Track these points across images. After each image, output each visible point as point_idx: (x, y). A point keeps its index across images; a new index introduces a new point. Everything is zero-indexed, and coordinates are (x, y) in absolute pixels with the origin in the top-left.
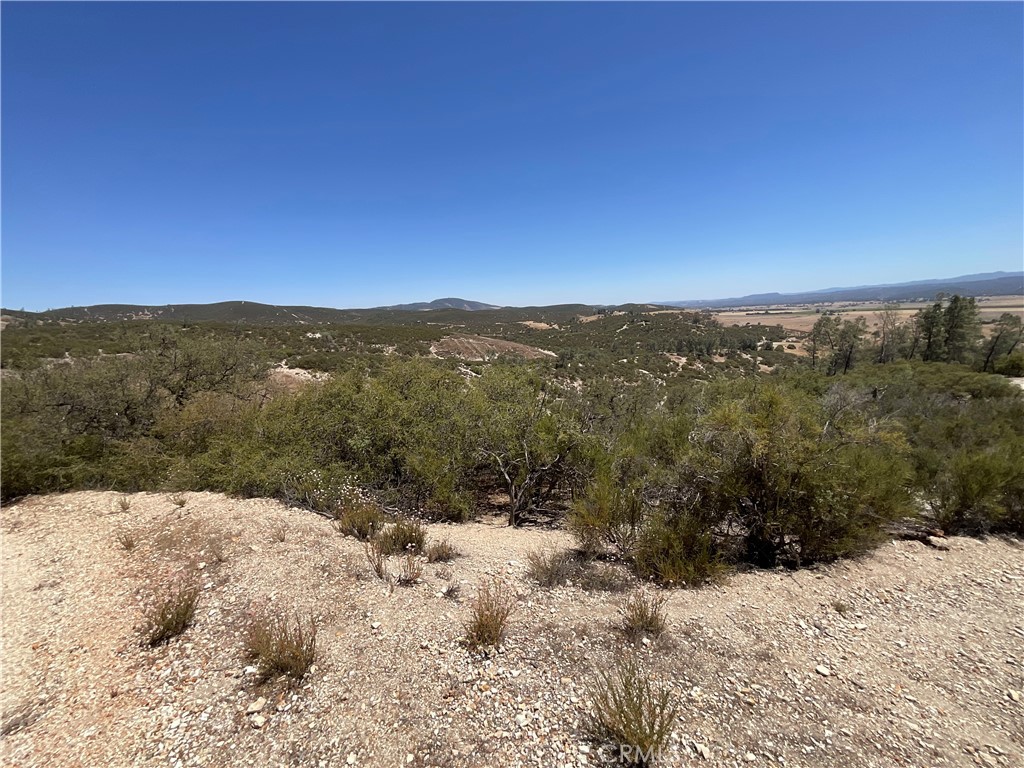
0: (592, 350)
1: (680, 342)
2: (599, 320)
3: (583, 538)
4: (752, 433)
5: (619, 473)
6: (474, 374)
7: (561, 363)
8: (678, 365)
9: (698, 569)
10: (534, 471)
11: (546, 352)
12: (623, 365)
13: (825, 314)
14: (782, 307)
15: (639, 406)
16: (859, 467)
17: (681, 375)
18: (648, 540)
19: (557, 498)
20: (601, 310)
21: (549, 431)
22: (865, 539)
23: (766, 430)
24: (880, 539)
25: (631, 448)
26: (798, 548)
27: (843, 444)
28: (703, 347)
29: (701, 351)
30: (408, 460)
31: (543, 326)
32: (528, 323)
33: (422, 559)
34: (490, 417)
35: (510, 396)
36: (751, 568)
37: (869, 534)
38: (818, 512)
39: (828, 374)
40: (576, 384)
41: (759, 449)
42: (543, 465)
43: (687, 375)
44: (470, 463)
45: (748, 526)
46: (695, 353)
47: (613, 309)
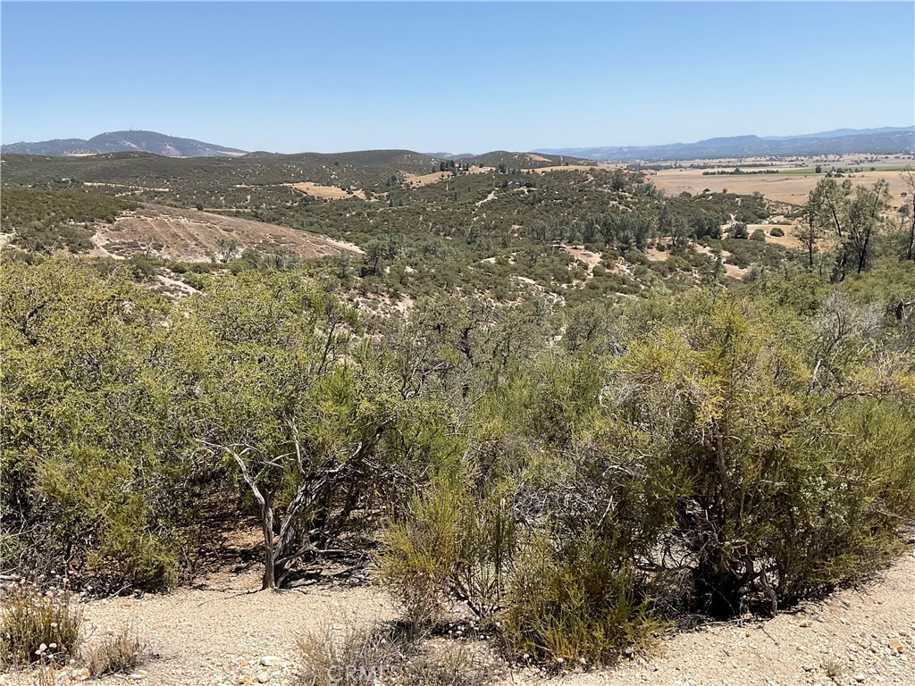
0: (431, 240)
1: (590, 227)
2: (443, 182)
3: (407, 596)
4: (697, 385)
5: (476, 470)
6: (192, 290)
7: (371, 265)
8: (586, 268)
9: (610, 634)
10: (312, 477)
11: (342, 244)
12: (488, 269)
13: (829, 175)
14: (763, 161)
15: (514, 343)
16: (868, 435)
17: (592, 287)
18: (526, 590)
19: (358, 524)
20: (446, 165)
21: (341, 397)
22: (874, 553)
23: (718, 378)
24: (895, 550)
25: (497, 422)
26: (773, 578)
27: (841, 397)
28: (629, 233)
29: (626, 240)
30: (41, 471)
31: (334, 192)
32: (302, 186)
33: (76, 672)
34: (219, 375)
35: (264, 331)
36: (700, 622)
37: (878, 544)
38: (806, 516)
39: (833, 280)
40: (401, 307)
41: (708, 413)
42: (331, 465)
43: (602, 286)
44: (177, 469)
45: (695, 549)
46: (616, 244)
47: (468, 161)
